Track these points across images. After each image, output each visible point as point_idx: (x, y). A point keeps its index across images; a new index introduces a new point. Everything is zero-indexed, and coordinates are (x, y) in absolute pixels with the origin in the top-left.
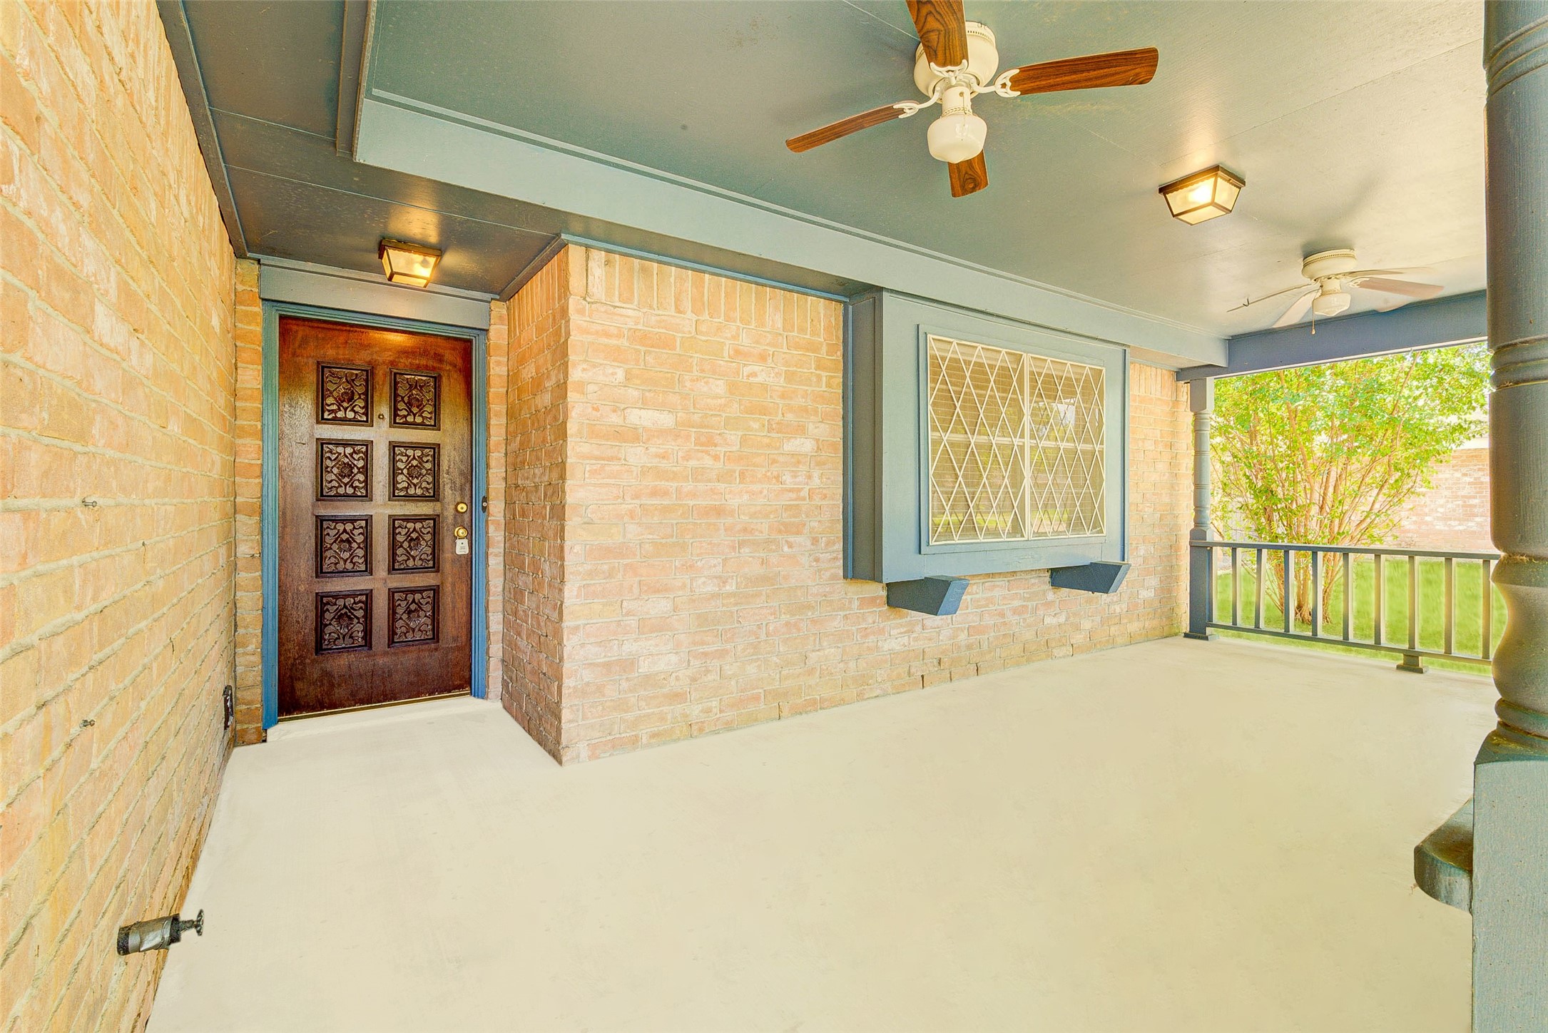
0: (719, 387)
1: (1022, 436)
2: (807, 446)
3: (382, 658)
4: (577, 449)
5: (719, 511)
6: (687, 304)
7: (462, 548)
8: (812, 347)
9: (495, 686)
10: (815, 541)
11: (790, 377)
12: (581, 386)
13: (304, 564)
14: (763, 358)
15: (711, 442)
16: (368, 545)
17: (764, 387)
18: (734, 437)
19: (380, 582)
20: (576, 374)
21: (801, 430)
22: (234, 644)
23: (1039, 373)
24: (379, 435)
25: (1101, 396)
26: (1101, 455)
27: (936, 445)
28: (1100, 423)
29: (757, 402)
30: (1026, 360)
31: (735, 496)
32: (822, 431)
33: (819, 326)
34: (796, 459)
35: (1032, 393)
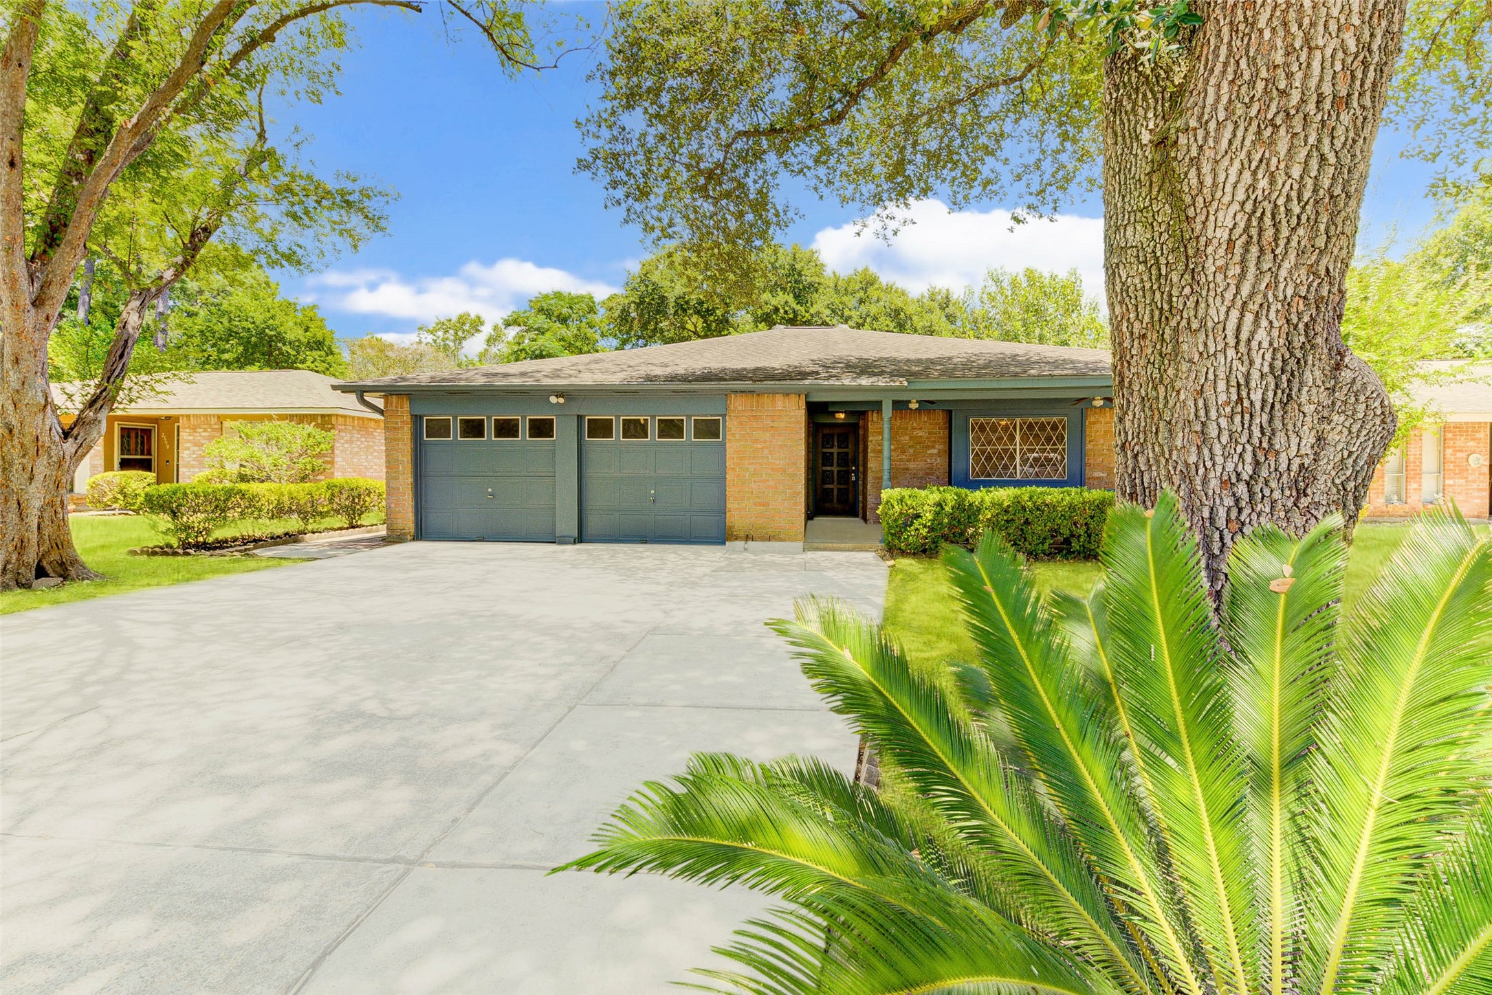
0: (907, 438)
1: (1015, 445)
2: (936, 451)
3: (835, 504)
4: (870, 455)
5: (907, 469)
6: (901, 419)
7: (853, 479)
8: (936, 424)
9: (861, 515)
10: (939, 475)
11: (930, 433)
12: (871, 441)
13: (819, 481)
14: (921, 429)
15: (905, 452)
16: (833, 477)
17: (921, 436)
18: (911, 451)
19: (834, 486)
20: (870, 439)
21: (933, 447)
22: (809, 496)
23: (1025, 423)
24: (835, 450)
25: (1063, 428)
26: (1064, 449)
27: (973, 450)
28: (1063, 438)
29: (918, 441)
30: (1018, 420)
31: (912, 465)
32: (941, 447)
33: (940, 418)
34: (932, 455)
35: (1021, 430)
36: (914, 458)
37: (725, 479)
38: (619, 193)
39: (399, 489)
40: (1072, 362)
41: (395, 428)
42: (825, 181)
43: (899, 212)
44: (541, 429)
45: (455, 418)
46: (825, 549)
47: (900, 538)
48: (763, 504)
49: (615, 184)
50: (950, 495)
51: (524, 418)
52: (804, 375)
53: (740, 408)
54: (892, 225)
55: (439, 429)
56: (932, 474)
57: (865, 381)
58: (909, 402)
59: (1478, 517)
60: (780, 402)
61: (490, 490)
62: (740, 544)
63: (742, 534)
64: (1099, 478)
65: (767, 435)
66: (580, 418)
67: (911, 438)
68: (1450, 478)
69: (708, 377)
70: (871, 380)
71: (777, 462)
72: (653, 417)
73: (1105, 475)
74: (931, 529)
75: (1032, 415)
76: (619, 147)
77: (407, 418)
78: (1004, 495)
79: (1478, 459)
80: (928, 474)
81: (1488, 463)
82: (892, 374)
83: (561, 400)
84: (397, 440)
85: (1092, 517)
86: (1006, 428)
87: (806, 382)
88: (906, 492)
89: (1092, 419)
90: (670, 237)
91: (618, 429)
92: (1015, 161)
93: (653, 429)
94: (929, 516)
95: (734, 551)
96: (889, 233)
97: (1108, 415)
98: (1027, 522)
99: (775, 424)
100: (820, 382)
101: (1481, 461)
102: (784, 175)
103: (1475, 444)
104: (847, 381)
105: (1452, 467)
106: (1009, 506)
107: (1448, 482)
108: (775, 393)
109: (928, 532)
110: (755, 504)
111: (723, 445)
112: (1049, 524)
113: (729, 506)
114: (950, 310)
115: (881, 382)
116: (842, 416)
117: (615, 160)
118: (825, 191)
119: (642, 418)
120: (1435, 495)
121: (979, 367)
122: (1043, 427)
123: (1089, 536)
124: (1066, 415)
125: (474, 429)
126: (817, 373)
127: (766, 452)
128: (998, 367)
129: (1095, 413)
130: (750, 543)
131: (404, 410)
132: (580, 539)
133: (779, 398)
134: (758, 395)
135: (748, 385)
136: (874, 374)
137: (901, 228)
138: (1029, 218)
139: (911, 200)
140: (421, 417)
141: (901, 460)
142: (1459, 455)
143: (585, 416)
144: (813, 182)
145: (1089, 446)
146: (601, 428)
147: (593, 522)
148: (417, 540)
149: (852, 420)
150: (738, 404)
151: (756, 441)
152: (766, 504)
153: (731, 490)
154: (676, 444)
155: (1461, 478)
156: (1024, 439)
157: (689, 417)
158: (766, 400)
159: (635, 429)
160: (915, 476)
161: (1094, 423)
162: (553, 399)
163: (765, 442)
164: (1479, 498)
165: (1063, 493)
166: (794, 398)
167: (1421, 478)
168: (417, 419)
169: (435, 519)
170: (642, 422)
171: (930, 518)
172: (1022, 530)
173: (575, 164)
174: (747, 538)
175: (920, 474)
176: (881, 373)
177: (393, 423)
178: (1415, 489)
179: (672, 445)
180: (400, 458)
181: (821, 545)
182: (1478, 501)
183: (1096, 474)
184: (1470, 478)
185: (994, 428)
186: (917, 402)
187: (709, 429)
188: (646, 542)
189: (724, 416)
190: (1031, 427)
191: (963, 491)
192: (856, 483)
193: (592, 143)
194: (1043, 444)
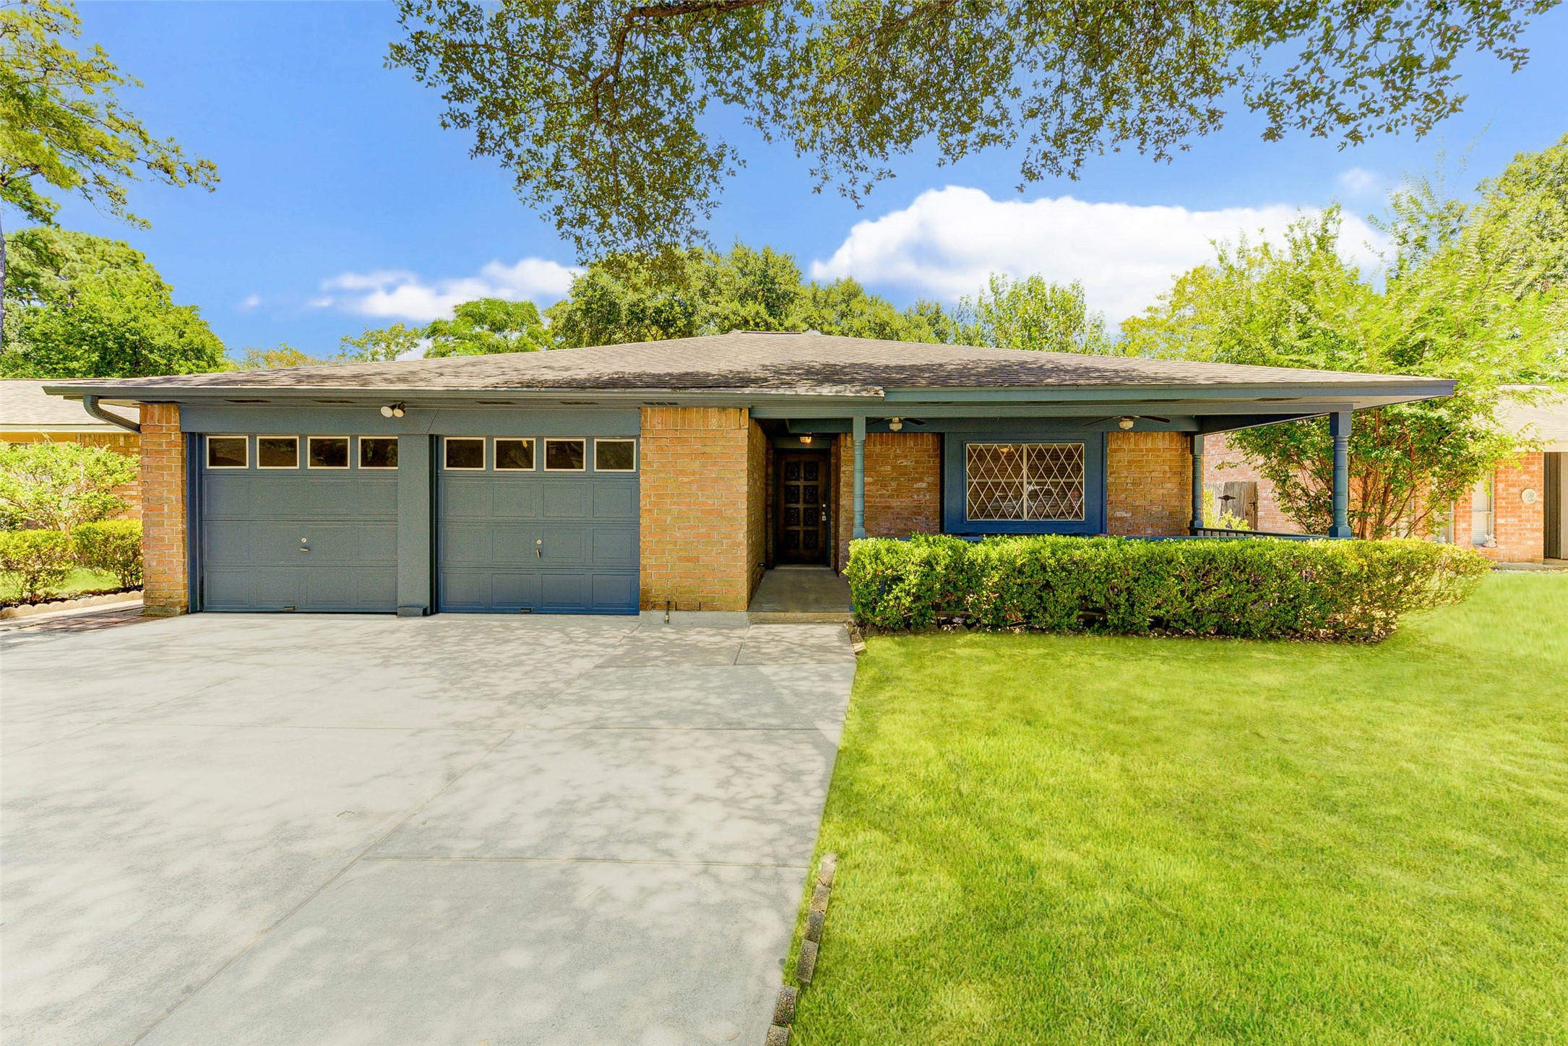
0: (889, 468)
1: (1022, 478)
2: (924, 485)
3: (802, 550)
4: (842, 489)
5: (889, 508)
6: (877, 443)
7: (824, 518)
8: (925, 451)
9: (833, 564)
10: (927, 518)
11: (917, 462)
12: (844, 472)
13: (782, 522)
14: (906, 457)
15: (886, 486)
16: (798, 516)
17: (906, 466)
18: (894, 484)
19: (800, 528)
20: (843, 469)
21: (921, 480)
22: (767, 541)
23: (1034, 450)
24: (801, 483)
25: (1080, 456)
26: (1080, 483)
27: (971, 484)
28: (1079, 469)
29: (903, 472)
30: (1025, 446)
31: (895, 503)
32: (930, 479)
33: (929, 443)
34: (919, 490)
35: (1028, 460)
36: (898, 493)
37: (638, 524)
38: (470, 107)
39: (163, 539)
40: (1097, 370)
41: (157, 452)
42: (772, 113)
43: (875, 163)
44: (379, 454)
45: (252, 437)
46: (775, 622)
47: (874, 609)
48: (689, 560)
49: (461, 94)
50: (943, 548)
51: (354, 438)
52: (745, 381)
53: (659, 427)
54: (864, 178)
55: (228, 454)
56: (920, 514)
57: (827, 391)
58: (890, 421)
59: (1532, 561)
60: (714, 419)
61: (304, 540)
62: (659, 615)
63: (661, 600)
64: (1121, 519)
65: (696, 465)
66: (434, 440)
67: (894, 468)
68: (1503, 517)
69: (613, 383)
70: (835, 389)
71: (710, 502)
72: (540, 439)
73: (1129, 515)
74: (917, 598)
75: (1041, 440)
76: (461, 36)
77: (176, 437)
78: (1016, 547)
79: (1532, 495)
80: (915, 513)
81: (1542, 500)
82: (865, 382)
83: (399, 413)
84: (162, 468)
85: (1136, 580)
86: (1010, 456)
87: (747, 391)
88: (883, 544)
89: (1114, 446)
90: (558, 186)
91: (490, 454)
92: (1028, 92)
93: (540, 456)
94: (913, 579)
95: (650, 626)
96: (860, 190)
97: (1132, 440)
98: (1047, 585)
99: (708, 449)
100: (766, 391)
101: (1535, 497)
102: (715, 103)
103: (1528, 478)
104: (802, 390)
105: (1504, 504)
106: (1023, 565)
107: (1500, 521)
108: (706, 407)
109: (913, 602)
110: (680, 559)
111: (636, 477)
112: (1078, 589)
113: (643, 562)
114: (940, 326)
115: (849, 392)
116: (808, 440)
117: (456, 57)
118: (774, 130)
119: (524, 440)
120: (1486, 536)
121: (979, 375)
122: (1055, 456)
123: (1132, 606)
124: (1081, 440)
125: (278, 452)
126: (766, 380)
127: (694, 487)
128: (1004, 375)
129: (1118, 438)
130: (673, 614)
131: (169, 429)
132: (434, 607)
133: (713, 413)
134: (684, 409)
135: (666, 394)
136: (842, 382)
137: (875, 183)
138: (1044, 172)
139: (890, 146)
140: (201, 436)
141: (881, 496)
142: (1512, 490)
143: (443, 436)
144: (756, 114)
145: (1110, 480)
146: (466, 454)
147: (454, 586)
148: (194, 611)
149: (821, 445)
150: (656, 421)
151: (682, 472)
152: (695, 560)
153: (646, 540)
154: (572, 477)
155: (1514, 517)
156: (1034, 469)
157: (590, 439)
158: (695, 416)
159: (512, 454)
160: (898, 516)
161: (1115, 451)
162: (387, 412)
163: (694, 473)
164: (1533, 539)
165: (1096, 546)
166: (733, 413)
167: (1470, 517)
168: (193, 440)
169: (221, 581)
170: (525, 445)
171: (915, 582)
172: (1040, 598)
173: (388, 51)
174: (669, 606)
175: (905, 514)
176: (851, 381)
177: (154, 444)
178: (1464, 530)
179: (564, 476)
180: (165, 494)
181: (771, 615)
182: (1531, 543)
183: (1119, 514)
184: (1524, 516)
185: (996, 457)
186: (900, 421)
187: (617, 455)
188: (530, 612)
189: (638, 437)
190: (1041, 456)
191: (961, 543)
192: (826, 524)
193: (416, 23)
194: (1055, 477)
